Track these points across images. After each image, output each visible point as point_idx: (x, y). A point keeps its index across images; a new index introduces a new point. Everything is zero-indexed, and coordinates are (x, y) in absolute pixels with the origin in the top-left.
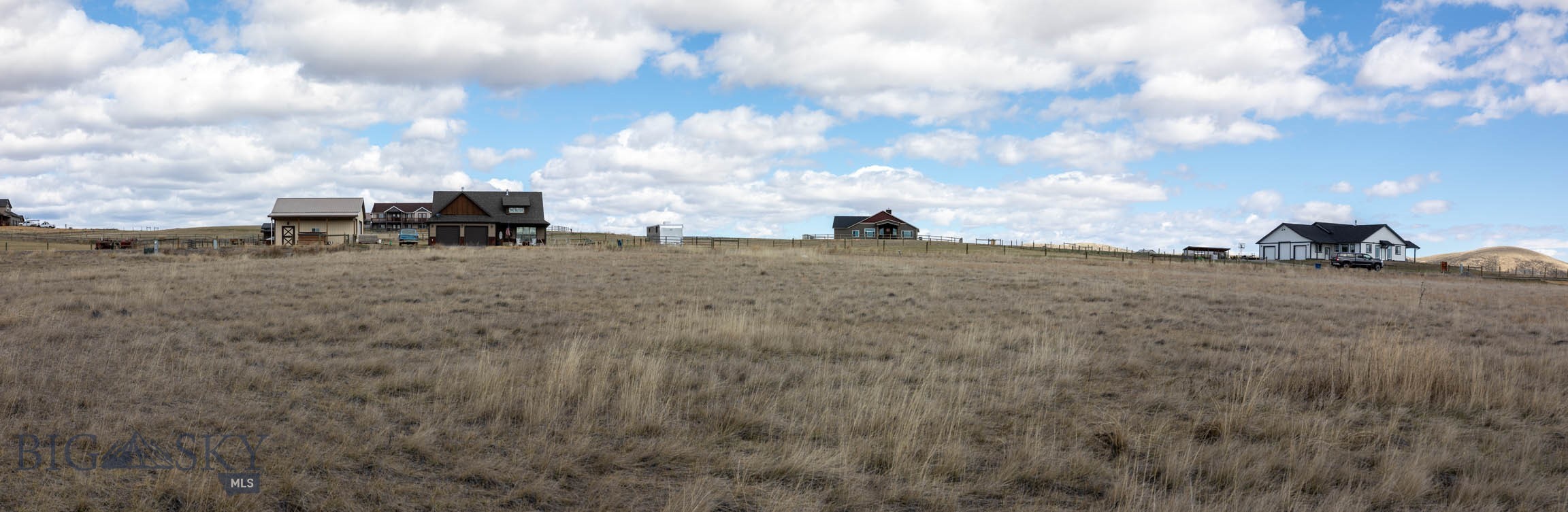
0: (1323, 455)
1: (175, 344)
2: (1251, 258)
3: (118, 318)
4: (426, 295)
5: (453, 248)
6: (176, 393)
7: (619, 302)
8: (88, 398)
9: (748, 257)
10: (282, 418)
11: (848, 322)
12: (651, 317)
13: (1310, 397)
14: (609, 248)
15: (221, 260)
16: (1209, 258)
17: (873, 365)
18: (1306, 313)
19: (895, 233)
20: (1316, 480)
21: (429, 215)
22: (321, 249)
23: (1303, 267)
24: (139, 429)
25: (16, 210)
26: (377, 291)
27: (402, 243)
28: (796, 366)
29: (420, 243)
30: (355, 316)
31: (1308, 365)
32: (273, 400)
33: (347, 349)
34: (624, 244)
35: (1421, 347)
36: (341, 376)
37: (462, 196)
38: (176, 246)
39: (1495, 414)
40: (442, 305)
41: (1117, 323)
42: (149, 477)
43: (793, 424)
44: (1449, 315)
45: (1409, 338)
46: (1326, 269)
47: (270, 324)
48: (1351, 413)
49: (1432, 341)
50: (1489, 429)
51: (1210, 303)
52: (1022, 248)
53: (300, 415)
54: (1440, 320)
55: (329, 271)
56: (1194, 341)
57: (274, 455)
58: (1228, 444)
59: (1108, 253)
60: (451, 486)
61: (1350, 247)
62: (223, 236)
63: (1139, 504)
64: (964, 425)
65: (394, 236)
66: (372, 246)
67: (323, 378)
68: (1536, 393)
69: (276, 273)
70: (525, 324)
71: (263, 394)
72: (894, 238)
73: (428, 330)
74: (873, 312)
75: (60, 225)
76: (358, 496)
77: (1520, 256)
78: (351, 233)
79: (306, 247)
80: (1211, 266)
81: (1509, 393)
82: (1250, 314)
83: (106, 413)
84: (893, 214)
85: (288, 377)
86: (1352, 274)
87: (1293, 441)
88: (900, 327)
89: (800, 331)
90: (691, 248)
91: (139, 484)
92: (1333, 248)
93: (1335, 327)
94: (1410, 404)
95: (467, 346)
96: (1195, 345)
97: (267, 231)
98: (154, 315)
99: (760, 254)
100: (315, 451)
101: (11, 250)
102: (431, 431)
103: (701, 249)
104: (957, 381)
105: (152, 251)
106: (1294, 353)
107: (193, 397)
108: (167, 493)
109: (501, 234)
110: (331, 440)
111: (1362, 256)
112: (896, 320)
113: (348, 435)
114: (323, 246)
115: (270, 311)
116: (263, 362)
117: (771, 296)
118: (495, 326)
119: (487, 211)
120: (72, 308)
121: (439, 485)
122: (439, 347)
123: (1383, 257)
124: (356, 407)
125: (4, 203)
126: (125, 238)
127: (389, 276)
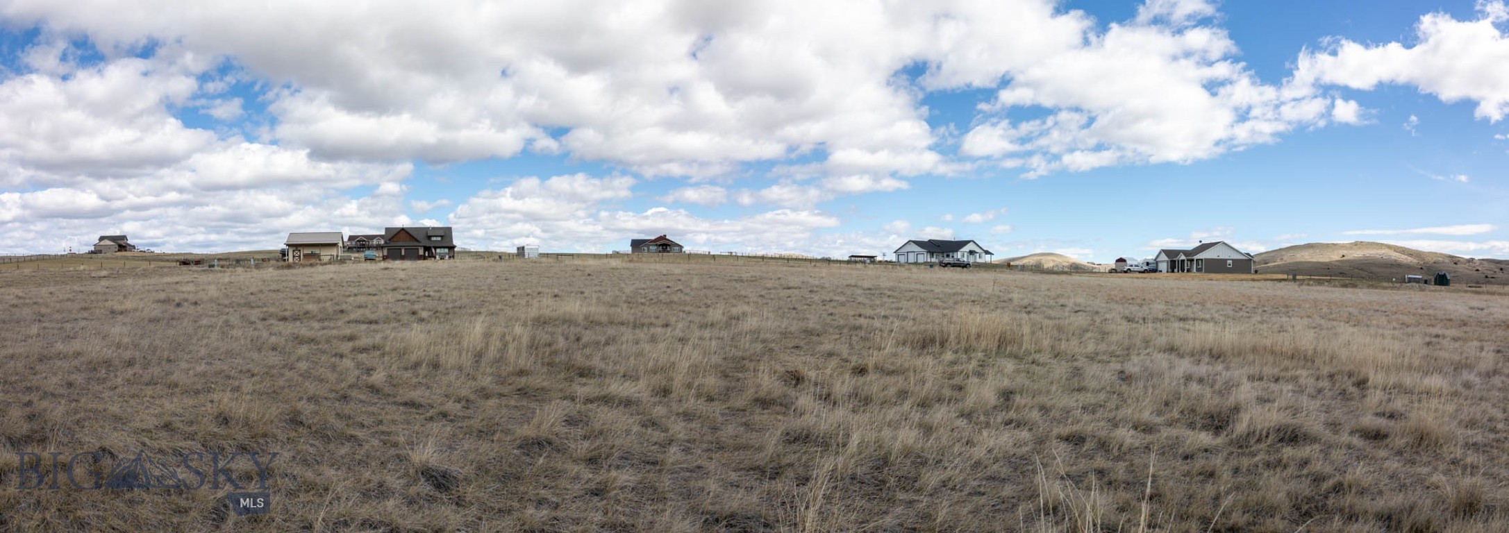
0: (930, 382)
1: (227, 322)
2: (890, 262)
3: (192, 307)
4: (380, 291)
5: (398, 262)
6: (227, 352)
7: (502, 293)
8: (172, 355)
9: (579, 265)
10: (291, 367)
11: (642, 304)
12: (523, 302)
13: (924, 347)
14: (494, 260)
15: (257, 271)
16: (864, 262)
17: (659, 330)
18: (923, 295)
19: (668, 249)
20: (926, 398)
21: (382, 242)
22: (317, 264)
23: (923, 267)
24: (204, 374)
25: (130, 241)
26: (350, 289)
27: (366, 259)
28: (611, 331)
29: (377, 259)
30: (337, 304)
31: (922, 327)
32: (286, 356)
33: (332, 324)
34: (503, 257)
35: (994, 315)
36: (328, 341)
37: (403, 229)
38: (228, 263)
39: (1037, 356)
40: (391, 297)
41: (804, 302)
42: (209, 405)
43: (610, 367)
44: (1010, 296)
45: (987, 310)
46: (937, 268)
47: (285, 310)
48: (949, 356)
49: (999, 311)
50: (1034, 365)
51: (864, 290)
52: (749, 257)
53: (303, 366)
54: (1006, 298)
55: (322, 277)
56: (853, 313)
58: (871, 377)
59: (802, 260)
60: (395, 408)
61: (951, 254)
62: (257, 257)
63: (815, 413)
64: (717, 366)
65: (362, 255)
66: (347, 261)
67: (317, 343)
68: (1063, 342)
69: (289, 279)
70: (441, 308)
71: (280, 352)
72: (668, 252)
73: (382, 312)
74: (658, 298)
75: (157, 250)
76: (338, 415)
77: (1055, 258)
78: (335, 254)
79: (307, 263)
80: (865, 267)
81: (1046, 343)
82: (889, 296)
83: (184, 365)
84: (667, 237)
85: (296, 342)
86: (952, 271)
87: (912, 374)
88: (675, 307)
89: (613, 310)
90: (544, 260)
91: (203, 409)
92: (941, 255)
93: (941, 304)
94: (985, 351)
95: (406, 322)
96: (854, 316)
97: (283, 253)
98: (213, 305)
99: (586, 263)
100: (312, 388)
101: (127, 267)
102: (384, 374)
103: (550, 260)
104: (710, 339)
105: (213, 266)
106: (914, 319)
107: (237, 355)
108: (220, 414)
109: (427, 253)
110: (321, 381)
111: (958, 260)
112: (671, 302)
113: (332, 377)
114: (318, 262)
115: (285, 302)
116: (280, 333)
117: (594, 289)
118: (423, 309)
119: (418, 238)
120: (164, 301)
121: (388, 407)
122: (389, 323)
123: (971, 260)
124: (337, 360)
125: (124, 237)
126: (197, 258)
127: (358, 280)
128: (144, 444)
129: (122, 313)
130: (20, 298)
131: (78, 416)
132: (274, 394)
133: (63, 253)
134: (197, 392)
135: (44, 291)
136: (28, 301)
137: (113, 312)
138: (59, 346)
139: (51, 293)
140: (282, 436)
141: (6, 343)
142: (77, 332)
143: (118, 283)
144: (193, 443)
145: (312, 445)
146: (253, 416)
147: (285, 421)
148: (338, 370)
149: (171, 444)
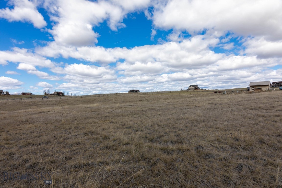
1: (232, 110)
3: (220, 105)
6: (234, 119)
8: (216, 119)
10: (257, 125)
15: (239, 94)
22: (261, 92)
24: (227, 125)
25: (199, 87)
26: (275, 100)
27: (280, 90)
30: (271, 104)
32: (255, 121)
33: (270, 111)
36: (270, 116)
38: (229, 92)
42: (230, 135)
53: (261, 124)
55: (263, 96)
57: (257, 132)
62: (239, 90)
65: (278, 88)
66: (273, 91)
67: (266, 117)
69: (251, 96)
71: (252, 120)
75: (207, 89)
78: (268, 88)
79: (257, 91)
85: (257, 116)
97: (248, 89)
98: (227, 105)
100: (266, 132)
101: (198, 94)
105: (225, 93)
107: (238, 120)
108: (235, 138)
110: (269, 129)
114: (261, 91)
115: (251, 104)
116: (251, 113)
120: (211, 104)
124: (275, 123)
125: (197, 86)
126: (219, 91)
127: (278, 96)
128: (211, 145)
129: (199, 107)
130: (169, 103)
131: (190, 136)
132: (252, 133)
133: (179, 90)
134: (226, 130)
135: (175, 101)
136: (171, 103)
137: (196, 107)
138: (182, 116)
139: (177, 101)
140: (258, 146)
141: (166, 115)
142: (186, 112)
143: (196, 98)
144: (227, 145)
145: (270, 150)
146: (246, 139)
147: (258, 141)
148: (275, 126)
149: (220, 145)
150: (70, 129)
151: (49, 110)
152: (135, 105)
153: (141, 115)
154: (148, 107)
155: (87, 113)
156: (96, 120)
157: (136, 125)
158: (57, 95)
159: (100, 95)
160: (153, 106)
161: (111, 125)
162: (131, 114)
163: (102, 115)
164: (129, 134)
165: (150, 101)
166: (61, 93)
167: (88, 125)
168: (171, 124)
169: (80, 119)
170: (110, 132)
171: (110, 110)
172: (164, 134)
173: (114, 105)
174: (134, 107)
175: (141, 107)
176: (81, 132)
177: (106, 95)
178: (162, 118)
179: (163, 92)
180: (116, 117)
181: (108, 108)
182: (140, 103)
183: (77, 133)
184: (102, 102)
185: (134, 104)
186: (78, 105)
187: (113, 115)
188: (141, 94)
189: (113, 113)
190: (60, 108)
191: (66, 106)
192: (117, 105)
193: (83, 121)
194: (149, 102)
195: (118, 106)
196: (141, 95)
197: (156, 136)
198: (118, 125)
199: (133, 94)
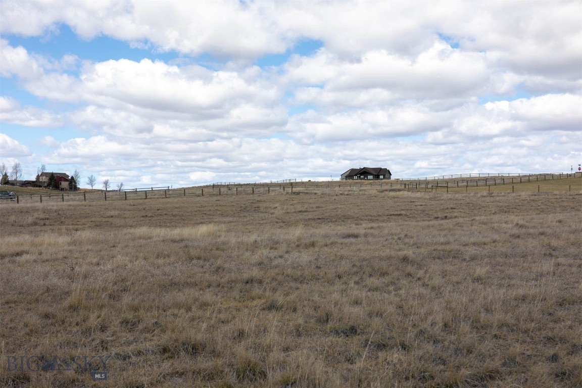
150: (103, 329)
151: (19, 249)
152: (373, 236)
153: (398, 279)
154: (427, 244)
155: (169, 264)
156: (208, 296)
157: (376, 321)
158: (49, 185)
159: (222, 190)
160: (451, 239)
161: (273, 319)
162: (356, 273)
163: (233, 274)
164: (350, 360)
165: (437, 218)
166: (66, 180)
167: (175, 316)
168: (533, 325)
169: (143, 287)
170: (269, 348)
171: (265, 252)
172: (504, 365)
173: (281, 234)
174: (369, 243)
175: (399, 242)
176: (150, 344)
177: (250, 190)
178: (495, 294)
179: (494, 179)
180: (292, 284)
181: (255, 245)
182: (392, 227)
183: (132, 347)
184: (231, 219)
185: (370, 231)
186: (132, 230)
187: (280, 278)
188: (398, 187)
189: (276, 267)
190: (63, 240)
191: (86, 234)
192: (297, 232)
193: (153, 296)
194: (431, 223)
195: (299, 239)
196: (399, 190)
197: (465, 372)
198: (301, 321)
199: (362, 184)
